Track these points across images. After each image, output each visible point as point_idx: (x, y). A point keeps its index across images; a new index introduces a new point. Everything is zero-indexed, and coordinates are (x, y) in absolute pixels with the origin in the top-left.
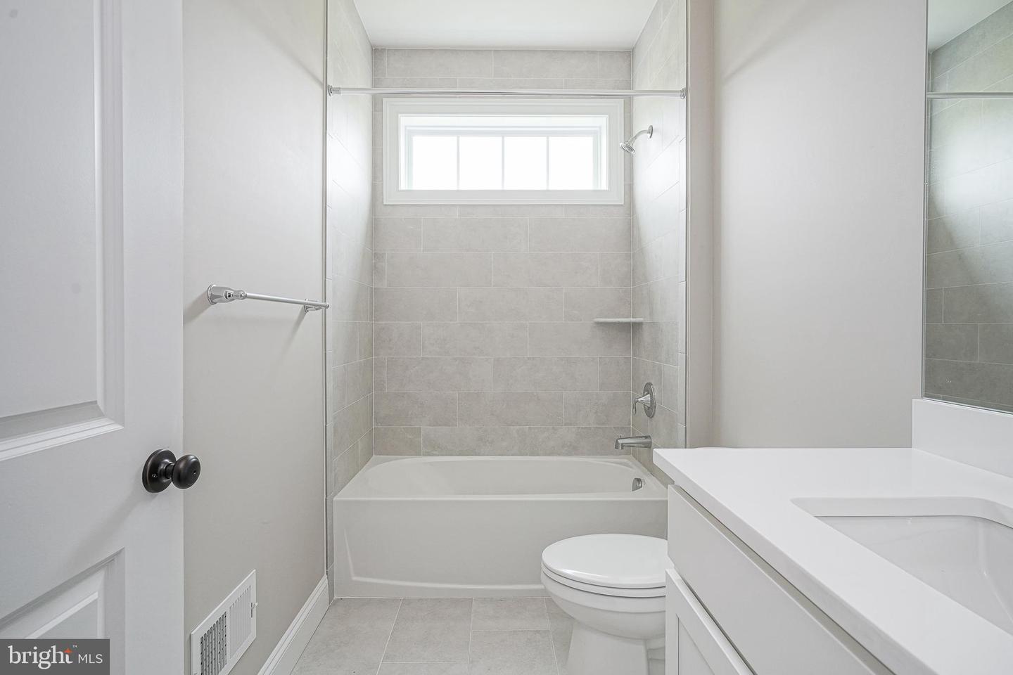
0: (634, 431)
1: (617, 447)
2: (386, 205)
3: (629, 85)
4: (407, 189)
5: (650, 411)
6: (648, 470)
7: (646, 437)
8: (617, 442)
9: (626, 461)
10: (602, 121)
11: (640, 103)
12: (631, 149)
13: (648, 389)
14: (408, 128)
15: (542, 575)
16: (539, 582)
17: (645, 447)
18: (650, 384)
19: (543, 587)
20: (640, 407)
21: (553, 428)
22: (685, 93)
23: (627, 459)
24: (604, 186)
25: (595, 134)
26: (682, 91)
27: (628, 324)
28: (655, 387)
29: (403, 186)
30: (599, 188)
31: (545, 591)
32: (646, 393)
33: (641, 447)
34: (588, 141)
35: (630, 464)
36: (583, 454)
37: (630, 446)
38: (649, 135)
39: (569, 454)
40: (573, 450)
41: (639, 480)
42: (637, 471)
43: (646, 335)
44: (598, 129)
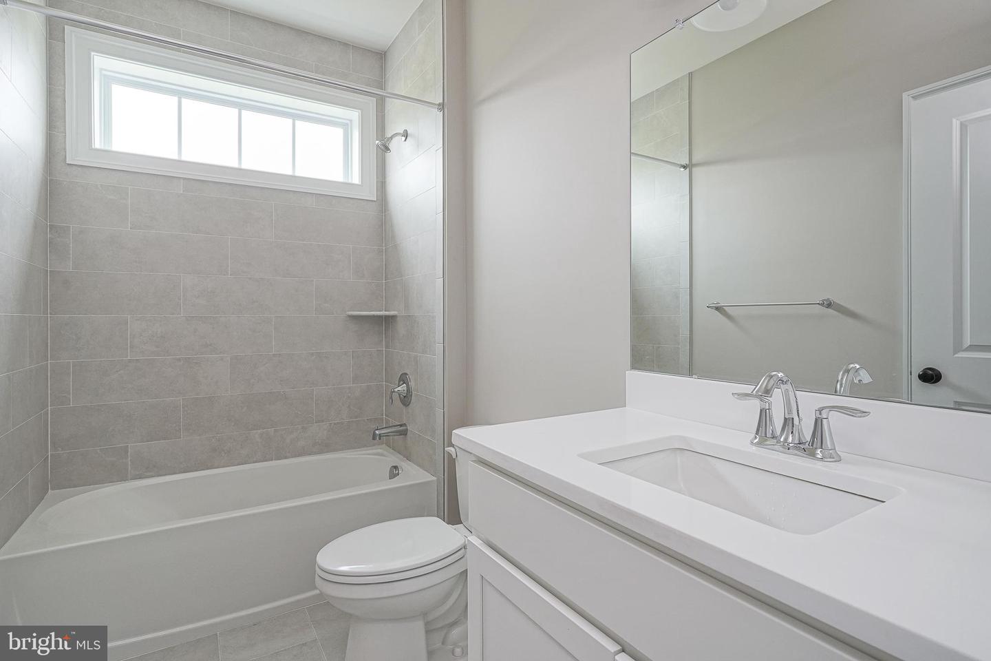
0: (387, 422)
1: (374, 438)
2: (68, 164)
3: (381, 84)
4: (103, 148)
5: (406, 400)
6: (404, 457)
7: (401, 425)
8: (374, 433)
9: (380, 451)
10: (354, 115)
11: (393, 105)
12: (387, 149)
13: (403, 379)
14: (104, 72)
15: (317, 578)
16: (316, 588)
17: (401, 435)
18: (406, 374)
19: (317, 592)
20: (395, 396)
21: (303, 428)
22: (441, 107)
23: (381, 449)
24: (356, 179)
25: (346, 126)
26: (439, 105)
27: (380, 317)
28: (411, 377)
29: (98, 144)
30: (350, 181)
31: (321, 595)
32: (402, 382)
33: (394, 435)
34: (339, 132)
35: (385, 453)
36: (335, 450)
37: (387, 435)
38: (404, 138)
39: (320, 452)
40: (325, 447)
41: (396, 467)
42: (393, 459)
43: (401, 328)
44: (348, 122)
